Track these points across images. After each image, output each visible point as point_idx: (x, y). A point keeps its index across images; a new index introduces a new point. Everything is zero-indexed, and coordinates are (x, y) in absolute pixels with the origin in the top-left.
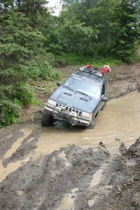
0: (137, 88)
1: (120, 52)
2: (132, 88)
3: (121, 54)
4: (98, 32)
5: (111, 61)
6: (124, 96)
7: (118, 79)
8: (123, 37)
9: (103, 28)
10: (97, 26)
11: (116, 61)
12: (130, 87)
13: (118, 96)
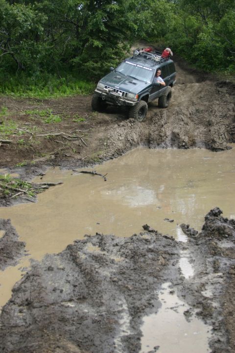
0: (141, 140)
1: (90, 64)
2: (133, 140)
3: (94, 69)
4: (45, 18)
5: (73, 85)
6: (123, 154)
7: (100, 123)
8: (96, 33)
9: (52, 11)
10: (40, 5)
11: (83, 84)
12: (129, 138)
13: (113, 155)
